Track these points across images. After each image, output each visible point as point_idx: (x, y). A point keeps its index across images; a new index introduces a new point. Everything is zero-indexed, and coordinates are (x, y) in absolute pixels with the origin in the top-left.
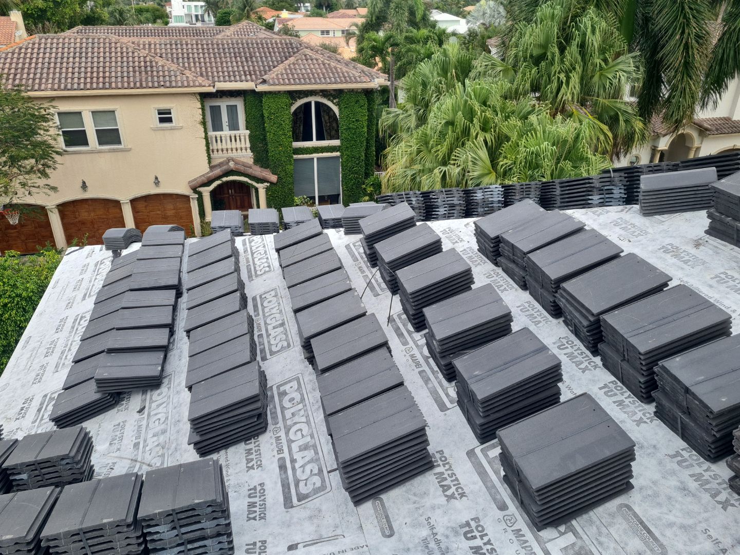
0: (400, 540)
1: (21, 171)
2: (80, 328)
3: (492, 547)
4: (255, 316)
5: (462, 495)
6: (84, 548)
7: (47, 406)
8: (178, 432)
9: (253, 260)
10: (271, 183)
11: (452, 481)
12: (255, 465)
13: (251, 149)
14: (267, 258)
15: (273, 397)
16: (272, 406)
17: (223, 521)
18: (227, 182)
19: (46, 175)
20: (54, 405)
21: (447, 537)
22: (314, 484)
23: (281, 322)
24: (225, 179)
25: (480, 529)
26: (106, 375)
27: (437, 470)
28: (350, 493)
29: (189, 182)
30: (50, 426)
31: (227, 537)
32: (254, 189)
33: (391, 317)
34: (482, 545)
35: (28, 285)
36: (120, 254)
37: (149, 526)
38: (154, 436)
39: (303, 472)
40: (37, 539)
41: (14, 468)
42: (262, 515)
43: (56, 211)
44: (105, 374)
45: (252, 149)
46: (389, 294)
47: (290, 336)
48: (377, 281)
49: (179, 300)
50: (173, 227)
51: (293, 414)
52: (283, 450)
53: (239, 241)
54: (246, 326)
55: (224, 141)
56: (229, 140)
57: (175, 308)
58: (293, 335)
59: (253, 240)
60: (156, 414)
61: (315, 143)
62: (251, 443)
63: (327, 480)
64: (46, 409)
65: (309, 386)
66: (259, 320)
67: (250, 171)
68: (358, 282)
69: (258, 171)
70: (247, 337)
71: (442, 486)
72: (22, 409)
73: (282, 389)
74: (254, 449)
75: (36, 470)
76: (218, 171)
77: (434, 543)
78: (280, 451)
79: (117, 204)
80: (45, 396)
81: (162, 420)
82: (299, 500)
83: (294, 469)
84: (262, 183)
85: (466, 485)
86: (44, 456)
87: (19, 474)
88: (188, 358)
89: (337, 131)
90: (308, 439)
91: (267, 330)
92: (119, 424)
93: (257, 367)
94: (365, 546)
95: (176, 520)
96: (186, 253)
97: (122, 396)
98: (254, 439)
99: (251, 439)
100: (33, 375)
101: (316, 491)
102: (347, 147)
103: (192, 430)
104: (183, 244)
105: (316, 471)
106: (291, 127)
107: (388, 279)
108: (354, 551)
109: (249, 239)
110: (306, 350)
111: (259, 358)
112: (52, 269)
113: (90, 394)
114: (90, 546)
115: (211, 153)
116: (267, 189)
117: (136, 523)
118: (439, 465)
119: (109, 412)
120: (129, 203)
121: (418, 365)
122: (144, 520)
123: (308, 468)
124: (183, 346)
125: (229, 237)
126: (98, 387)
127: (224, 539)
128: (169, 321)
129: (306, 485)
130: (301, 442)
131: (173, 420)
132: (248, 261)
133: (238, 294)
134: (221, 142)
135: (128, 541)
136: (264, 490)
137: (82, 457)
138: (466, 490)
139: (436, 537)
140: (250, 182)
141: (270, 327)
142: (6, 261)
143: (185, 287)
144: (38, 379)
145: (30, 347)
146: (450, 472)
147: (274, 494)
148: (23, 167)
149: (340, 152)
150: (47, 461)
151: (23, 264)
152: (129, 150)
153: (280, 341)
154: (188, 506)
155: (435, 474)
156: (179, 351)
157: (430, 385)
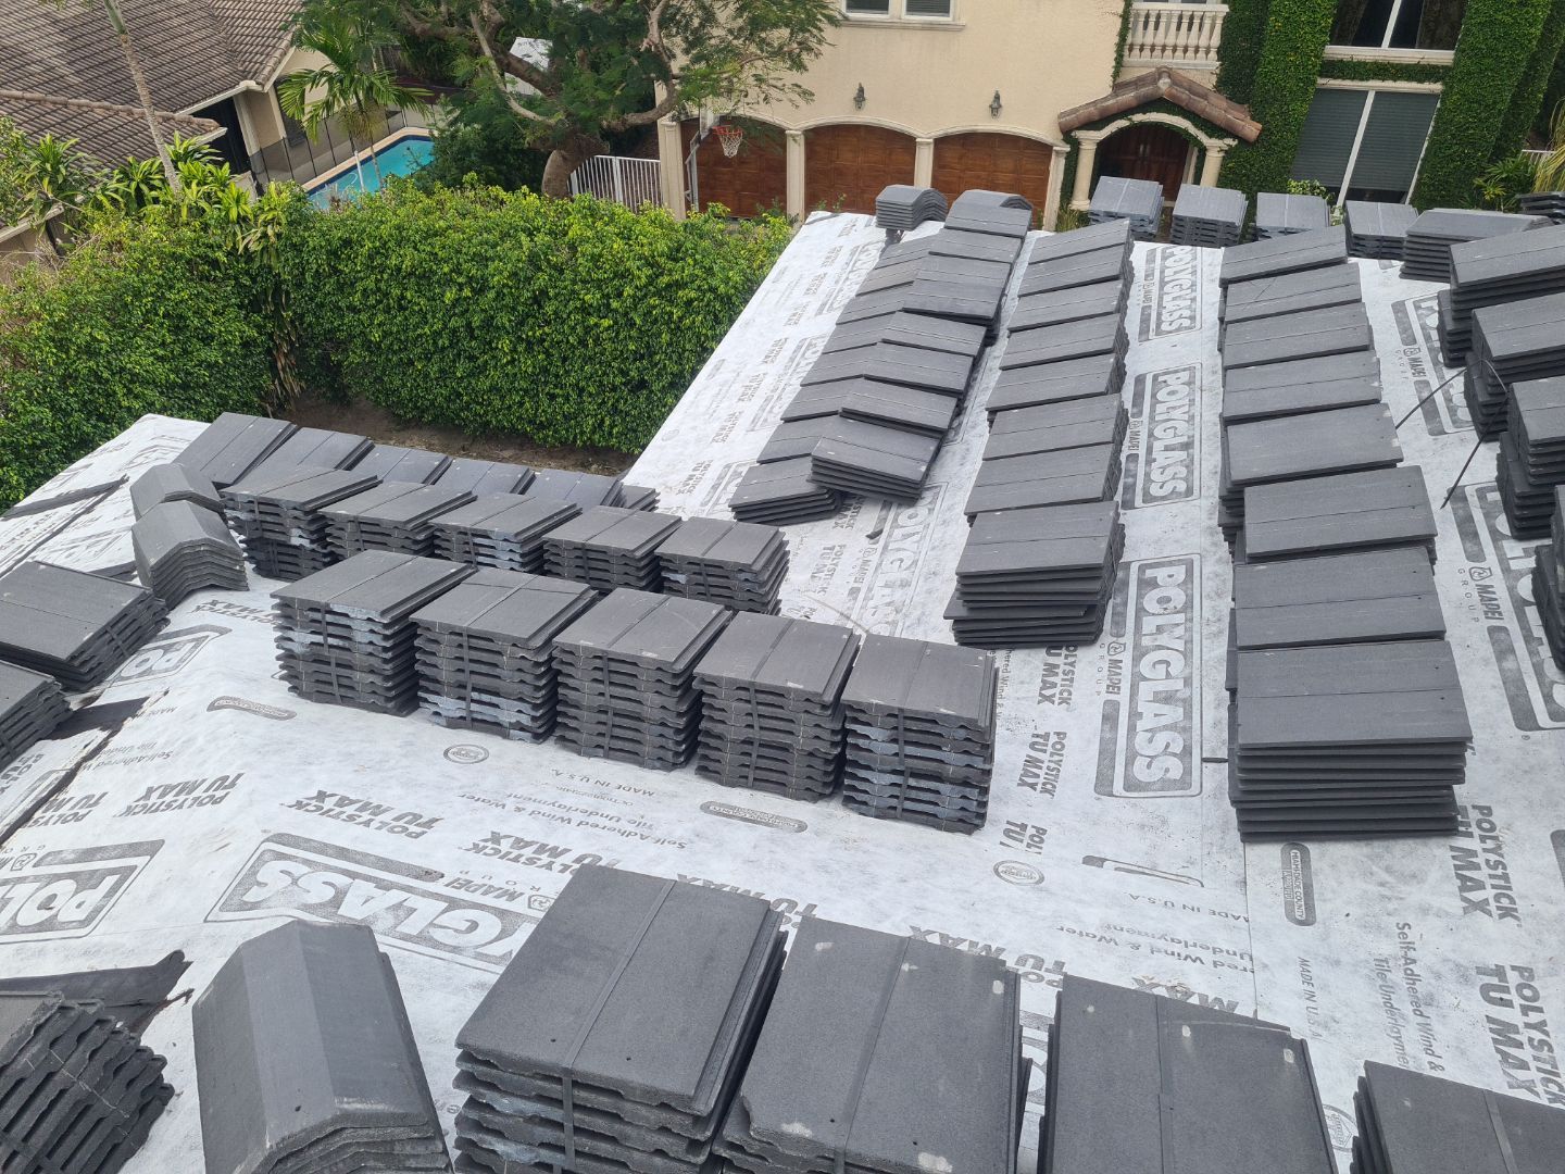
0: (1325, 938)
1: (762, 51)
2: (803, 363)
3: (1544, 1037)
4: (1133, 416)
5: (1507, 913)
6: (750, 714)
7: (728, 483)
8: (929, 592)
9: (1161, 298)
10: (1243, 141)
11: (1491, 876)
12: (1058, 696)
13: (1218, 53)
14: (1193, 300)
15: (1126, 583)
16: (1119, 600)
17: (979, 763)
18: (1142, 125)
19: (798, 65)
20: (739, 485)
21: (1438, 976)
22: (1167, 770)
23: (1185, 439)
24: (1138, 118)
25: (1527, 992)
26: (831, 455)
27: (1461, 842)
28: (1240, 812)
29: (1062, 115)
30: (729, 516)
31: (980, 793)
32: (1196, 149)
33: (1457, 491)
34: (1521, 1026)
35: (731, 274)
36: (899, 239)
37: (856, 721)
38: (886, 586)
39: (1150, 741)
40: (688, 676)
41: (670, 559)
42: (1049, 787)
43: (801, 140)
44: (831, 453)
45: (1222, 52)
46: (1472, 436)
47: (1196, 474)
48: (1449, 400)
49: (988, 349)
50: (1010, 199)
51: (1160, 629)
52: (1119, 688)
53: (1141, 249)
54: (1111, 426)
55: (1162, 26)
56: (1174, 26)
57: (977, 362)
58: (1205, 473)
59: (1172, 255)
60: (898, 550)
61: (1385, 52)
62: (1059, 655)
63: (1196, 774)
64: (725, 488)
65: (1210, 583)
66: (1139, 426)
67: (1201, 105)
68: (1399, 392)
69: (1220, 108)
70: (1110, 448)
71: (1463, 878)
72: (691, 478)
73: (1149, 573)
74: (1062, 667)
75: (700, 574)
76: (1128, 97)
77: (1402, 974)
78: (1114, 687)
79: (907, 143)
80: (728, 466)
81: (907, 563)
82: (1127, 788)
83: (1132, 729)
84: (1221, 137)
85: (1522, 897)
86: (715, 555)
87: (676, 572)
88: (980, 463)
89: (1455, 28)
90: (1179, 685)
91: (1150, 450)
92: (832, 548)
93: (1112, 514)
94: (1242, 919)
95: (901, 728)
96: (1026, 257)
97: (847, 502)
98: (1067, 649)
99: (1060, 648)
100: (716, 426)
101: (1166, 784)
102: (1469, 73)
103: (957, 594)
104: (1022, 239)
105: (1177, 748)
106: (1335, 7)
107: (1482, 398)
108: (1217, 917)
109: (1163, 251)
110: (1228, 508)
111: (1118, 498)
112: (775, 250)
113: (796, 481)
114: (760, 716)
115: (1126, 52)
116: (1229, 154)
117: (837, 706)
118: (1470, 835)
119: (822, 522)
120: (932, 146)
121: (1493, 610)
122: (850, 707)
123: (1162, 738)
124: (975, 437)
125: (1123, 237)
126: (815, 473)
127: (974, 793)
128: (959, 385)
129: (1149, 766)
130: (1162, 686)
131: (925, 570)
132: (1147, 298)
133: (1111, 359)
134: (1156, 28)
135: (818, 732)
136: (1063, 746)
137: (770, 576)
138: (1520, 905)
139: (1411, 966)
140: (1193, 130)
141: (1157, 446)
142: (706, 222)
143: (1007, 322)
144: (722, 436)
145: (720, 378)
146: (1493, 858)
147: (1080, 760)
148: (768, 44)
149: (1445, 84)
150: (718, 566)
151: (731, 233)
152: (960, 29)
153: (1173, 478)
154: (927, 714)
155: (1453, 848)
156: (964, 447)
157: (1509, 664)
